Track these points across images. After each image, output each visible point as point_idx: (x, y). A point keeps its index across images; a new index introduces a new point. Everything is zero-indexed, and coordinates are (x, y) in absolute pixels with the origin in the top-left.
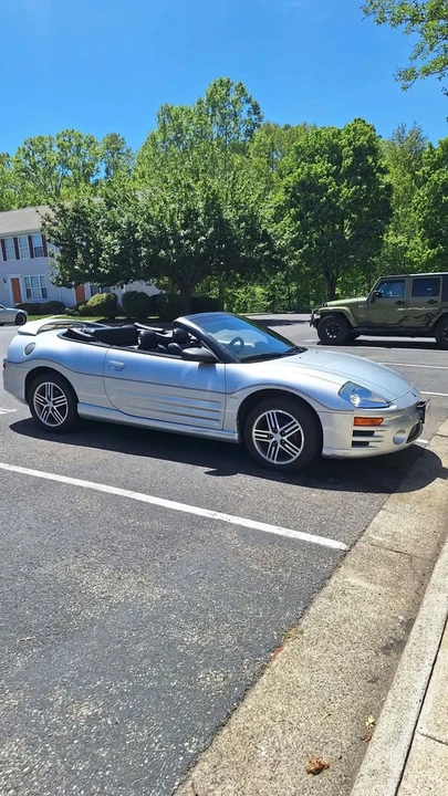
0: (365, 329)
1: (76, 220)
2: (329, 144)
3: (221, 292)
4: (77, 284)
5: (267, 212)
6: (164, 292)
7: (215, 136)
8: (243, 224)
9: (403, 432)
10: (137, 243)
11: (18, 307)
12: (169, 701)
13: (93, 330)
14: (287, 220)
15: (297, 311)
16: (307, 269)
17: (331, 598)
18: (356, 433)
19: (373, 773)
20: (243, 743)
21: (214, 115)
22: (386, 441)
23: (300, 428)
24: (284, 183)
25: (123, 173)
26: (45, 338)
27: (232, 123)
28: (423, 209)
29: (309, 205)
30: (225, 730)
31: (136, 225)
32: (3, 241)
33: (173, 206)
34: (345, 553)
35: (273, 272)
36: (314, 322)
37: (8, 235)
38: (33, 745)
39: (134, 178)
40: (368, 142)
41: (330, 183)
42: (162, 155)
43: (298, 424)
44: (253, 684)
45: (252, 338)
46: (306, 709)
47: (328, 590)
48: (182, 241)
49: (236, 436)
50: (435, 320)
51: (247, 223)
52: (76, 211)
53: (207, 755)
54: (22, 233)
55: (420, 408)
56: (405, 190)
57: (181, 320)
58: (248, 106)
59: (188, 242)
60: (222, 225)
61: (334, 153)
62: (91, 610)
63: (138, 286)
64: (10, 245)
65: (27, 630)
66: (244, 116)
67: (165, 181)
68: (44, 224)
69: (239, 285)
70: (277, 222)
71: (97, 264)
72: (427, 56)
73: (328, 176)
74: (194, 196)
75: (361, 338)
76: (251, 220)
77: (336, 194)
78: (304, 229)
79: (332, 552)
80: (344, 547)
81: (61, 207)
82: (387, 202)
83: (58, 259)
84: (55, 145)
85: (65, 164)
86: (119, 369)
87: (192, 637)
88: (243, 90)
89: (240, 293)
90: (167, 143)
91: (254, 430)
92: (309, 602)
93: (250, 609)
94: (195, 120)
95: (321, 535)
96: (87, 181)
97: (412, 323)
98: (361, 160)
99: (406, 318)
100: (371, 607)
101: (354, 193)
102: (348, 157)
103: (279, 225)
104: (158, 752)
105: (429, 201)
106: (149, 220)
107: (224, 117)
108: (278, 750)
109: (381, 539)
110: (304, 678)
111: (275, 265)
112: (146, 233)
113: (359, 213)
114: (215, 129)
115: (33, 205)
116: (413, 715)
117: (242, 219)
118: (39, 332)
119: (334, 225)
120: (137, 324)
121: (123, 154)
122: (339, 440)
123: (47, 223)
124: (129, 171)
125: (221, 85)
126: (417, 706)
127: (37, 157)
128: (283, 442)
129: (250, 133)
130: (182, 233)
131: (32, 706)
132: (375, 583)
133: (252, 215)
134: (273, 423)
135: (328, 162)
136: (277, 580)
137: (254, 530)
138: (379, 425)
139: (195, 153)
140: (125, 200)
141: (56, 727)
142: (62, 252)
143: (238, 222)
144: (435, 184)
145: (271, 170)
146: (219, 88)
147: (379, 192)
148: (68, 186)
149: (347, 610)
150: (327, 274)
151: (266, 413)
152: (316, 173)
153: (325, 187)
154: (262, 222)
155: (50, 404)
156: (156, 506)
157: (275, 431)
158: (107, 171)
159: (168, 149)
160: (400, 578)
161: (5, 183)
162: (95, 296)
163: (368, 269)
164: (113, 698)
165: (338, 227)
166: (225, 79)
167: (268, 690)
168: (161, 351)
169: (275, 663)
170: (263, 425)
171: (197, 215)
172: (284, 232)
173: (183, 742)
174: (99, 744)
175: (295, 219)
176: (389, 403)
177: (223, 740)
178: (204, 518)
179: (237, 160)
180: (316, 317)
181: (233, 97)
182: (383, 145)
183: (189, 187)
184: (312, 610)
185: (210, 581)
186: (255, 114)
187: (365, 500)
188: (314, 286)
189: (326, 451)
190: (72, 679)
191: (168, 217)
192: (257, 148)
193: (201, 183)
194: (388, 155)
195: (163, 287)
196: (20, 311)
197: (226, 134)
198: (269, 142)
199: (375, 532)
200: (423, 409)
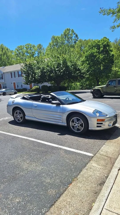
0: (105, 94)
1: (29, 67)
2: (97, 44)
3: (68, 84)
4: (30, 84)
5: (79, 63)
6: (52, 85)
7: (66, 43)
9: (111, 123)
10: (45, 72)
11: (15, 90)
12: (40, 198)
14: (85, 65)
16: (91, 78)
17: (87, 170)
18: (98, 124)
20: (58, 210)
21: (66, 38)
22: (106, 125)
23: (83, 122)
24: (85, 55)
25: (42, 54)
26: (18, 99)
27: (71, 40)
29: (92, 61)
30: (53, 206)
31: (45, 68)
32: (11, 73)
33: (54, 63)
34: (93, 157)
35: (82, 79)
37: (13, 71)
38: (2, 209)
40: (107, 43)
43: (82, 121)
44: (63, 194)
45: (71, 98)
46: (76, 201)
47: (86, 167)
48: (57, 72)
49: (66, 124)
51: (74, 66)
52: (29, 65)
53: (48, 213)
54: (16, 71)
55: (116, 116)
56: (118, 55)
58: (75, 35)
59: (58, 72)
60: (67, 67)
61: (98, 47)
62: (22, 172)
63: (46, 84)
64: (13, 74)
65: (5, 178)
66: (74, 38)
69: (72, 83)
70: (82, 65)
71: (35, 78)
72: (118, 21)
73: (97, 53)
74: (60, 60)
75: (105, 96)
76: (75, 65)
77: (99, 58)
78: (90, 67)
79: (89, 156)
80: (92, 155)
81: (26, 63)
82: (112, 59)
83: (25, 77)
84: (25, 47)
85: (27, 52)
86: (36, 107)
87: (48, 180)
88: (73, 31)
89: (73, 85)
91: (71, 123)
92: (81, 171)
93: (64, 173)
94: (61, 39)
95: (87, 152)
96: (33, 57)
98: (105, 48)
99: (117, 91)
100: (98, 172)
101: (103, 57)
102: (102, 47)
103: (82, 67)
104: (35, 212)
106: (48, 66)
107: (68, 39)
108: (67, 212)
109: (103, 153)
110: (76, 192)
111: (82, 77)
112: (48, 70)
113: (105, 62)
114: (66, 42)
115: (19, 63)
116: (103, 203)
117: (73, 65)
118: (16, 97)
119: (98, 66)
121: (42, 49)
122: (93, 125)
123: (22, 68)
124: (44, 54)
126: (105, 201)
127: (20, 51)
128: (78, 126)
129: (75, 42)
130: (57, 69)
131: (4, 198)
132: (100, 166)
133: (75, 64)
134: (75, 121)
135: (96, 49)
136: (73, 164)
137: (69, 151)
138: (104, 121)
139: (61, 48)
140: (42, 61)
141: (9, 204)
142: (26, 75)
143: (71, 66)
145: (81, 52)
146: (67, 31)
147: (110, 57)
148: (28, 58)
149: (91, 173)
150: (96, 79)
151: (73, 118)
152: (93, 52)
153: (96, 56)
154: (78, 66)
155: (18, 116)
156: (43, 144)
157: (76, 123)
158: (38, 54)
159: (54, 47)
160: (107, 164)
161: (12, 58)
162: (34, 87)
163: (108, 77)
164: (25, 197)
166: (68, 29)
167: (66, 195)
168: (47, 102)
169: (69, 188)
170: (73, 122)
171: (61, 65)
172: (84, 68)
173: (42, 209)
174: (20, 209)
175: (88, 64)
176: (107, 115)
177: (52, 209)
178: (56, 147)
179: (72, 49)
180: (92, 91)
181: (71, 33)
182: (111, 44)
183: (58, 57)
184: (81, 173)
185: (55, 165)
186: (76, 37)
187: (100, 142)
188: (93, 82)
189: (90, 129)
190: (15, 191)
191: (53, 65)
192: (77, 46)
193: (61, 56)
194: (113, 47)
195: (52, 84)
196: (15, 91)
197: (69, 43)
198: (80, 44)
199: (102, 151)
200: (117, 116)
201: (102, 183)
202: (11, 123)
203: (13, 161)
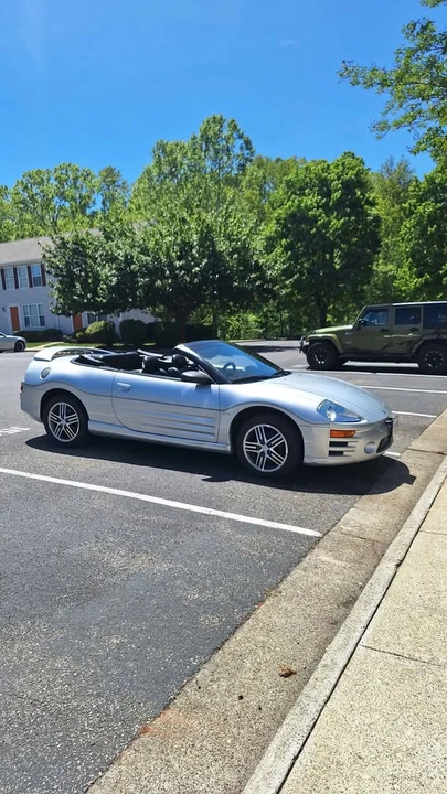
0: (352, 355)
1: (75, 251)
2: (318, 177)
3: (215, 319)
4: (75, 313)
5: (258, 243)
6: (160, 320)
7: (209, 170)
8: (236, 256)
9: (373, 443)
10: (133, 274)
11: (17, 335)
12: (178, 634)
13: (101, 356)
14: (278, 250)
15: (290, 338)
16: (300, 297)
17: (305, 569)
18: (332, 444)
19: (325, 666)
20: (234, 660)
21: (207, 150)
22: (358, 451)
23: (284, 440)
24: (275, 215)
25: (119, 205)
27: (225, 158)
28: (411, 240)
29: (299, 236)
30: (220, 651)
31: (132, 257)
32: (2, 271)
33: (168, 239)
34: (319, 539)
35: (266, 301)
36: (303, 349)
37: (8, 265)
38: (78, 660)
39: (130, 210)
40: (356, 175)
41: (320, 215)
42: (158, 188)
43: (282, 436)
44: (241, 624)
45: (242, 363)
46: (281, 640)
47: (303, 564)
48: (178, 272)
49: (229, 448)
50: (417, 346)
51: (239, 255)
52: (75, 243)
53: (207, 666)
54: (22, 264)
55: (388, 424)
56: (394, 220)
57: (181, 347)
58: (240, 142)
59: (183, 272)
60: (215, 256)
61: (324, 187)
62: (113, 578)
63: (135, 314)
64: (9, 275)
66: (237, 151)
67: (161, 215)
68: (44, 256)
69: (232, 313)
70: (268, 252)
71: (95, 293)
72: (397, 112)
73: (318, 207)
74: (189, 229)
75: (349, 363)
76: (243, 251)
77: (326, 225)
78: (295, 258)
79: (308, 538)
80: (318, 534)
81: (62, 239)
82: (375, 234)
83: (58, 289)
84: (53, 178)
85: (62, 196)
86: (126, 390)
87: (194, 595)
88: (235, 127)
89: (234, 321)
90: (162, 177)
91: (245, 442)
92: (287, 572)
93: (240, 577)
94: (189, 155)
95: (301, 526)
96: (83, 213)
97: (396, 349)
98: (350, 193)
99: (390, 345)
100: (337, 576)
101: (343, 224)
102: (336, 190)
103: (270, 256)
104: (171, 664)
105: (416, 232)
106: (145, 251)
107: (217, 153)
108: (259, 663)
109: (350, 529)
110: (279, 621)
111: (266, 293)
112: (145, 265)
113: (348, 242)
114: (208, 164)
115: (31, 236)
116: (358, 635)
117: (235, 250)
118: (53, 358)
119: (324, 254)
120: (139, 350)
121: (118, 186)
122: (318, 449)
123: (48, 255)
124: (125, 203)
125: (214, 122)
126: (361, 630)
127: (35, 190)
128: (269, 453)
129: (242, 167)
130: (177, 264)
131: (74, 638)
132: (342, 560)
133: (244, 247)
134: (261, 435)
135: (318, 195)
136: (262, 558)
137: (244, 523)
138: (351, 437)
139: (189, 186)
140: (123, 234)
141: (94, 650)
142: (61, 282)
143: (231, 254)
144: (421, 215)
145: (263, 201)
146: (212, 125)
147: (367, 224)
148: (65, 217)
149: (317, 578)
150: (318, 301)
151: (254, 428)
152: (306, 206)
153: (315, 219)
154: (253, 254)
155: (64, 422)
156: (161, 505)
157: (263, 443)
158: (103, 203)
159: (162, 182)
161: (4, 214)
162: (93, 324)
163: (358, 297)
164: (134, 632)
165: (328, 256)
166: (218, 116)
167: (252, 628)
168: (162, 374)
169: (258, 612)
170: (252, 438)
171: (192, 248)
172: (275, 263)
173: (189, 658)
174: (127, 660)
175: (286, 249)
176: (361, 418)
177: (218, 657)
179: (230, 193)
180: (306, 343)
181: (226, 133)
182: (372, 177)
183: (183, 221)
184: (289, 578)
185: (208, 559)
186: (247, 149)
187: (339, 500)
188: (306, 314)
189: (307, 460)
190: (102, 621)
191: (164, 249)
192: (249, 181)
193: (196, 216)
194: (377, 187)
195: (159, 315)
196: (19, 338)
197: (220, 168)
198: (260, 175)
199: (345, 524)
200: (391, 423)
201: (350, 603)
202: (35, 443)
203: (76, 550)
